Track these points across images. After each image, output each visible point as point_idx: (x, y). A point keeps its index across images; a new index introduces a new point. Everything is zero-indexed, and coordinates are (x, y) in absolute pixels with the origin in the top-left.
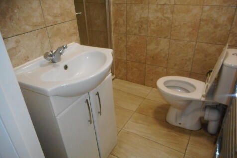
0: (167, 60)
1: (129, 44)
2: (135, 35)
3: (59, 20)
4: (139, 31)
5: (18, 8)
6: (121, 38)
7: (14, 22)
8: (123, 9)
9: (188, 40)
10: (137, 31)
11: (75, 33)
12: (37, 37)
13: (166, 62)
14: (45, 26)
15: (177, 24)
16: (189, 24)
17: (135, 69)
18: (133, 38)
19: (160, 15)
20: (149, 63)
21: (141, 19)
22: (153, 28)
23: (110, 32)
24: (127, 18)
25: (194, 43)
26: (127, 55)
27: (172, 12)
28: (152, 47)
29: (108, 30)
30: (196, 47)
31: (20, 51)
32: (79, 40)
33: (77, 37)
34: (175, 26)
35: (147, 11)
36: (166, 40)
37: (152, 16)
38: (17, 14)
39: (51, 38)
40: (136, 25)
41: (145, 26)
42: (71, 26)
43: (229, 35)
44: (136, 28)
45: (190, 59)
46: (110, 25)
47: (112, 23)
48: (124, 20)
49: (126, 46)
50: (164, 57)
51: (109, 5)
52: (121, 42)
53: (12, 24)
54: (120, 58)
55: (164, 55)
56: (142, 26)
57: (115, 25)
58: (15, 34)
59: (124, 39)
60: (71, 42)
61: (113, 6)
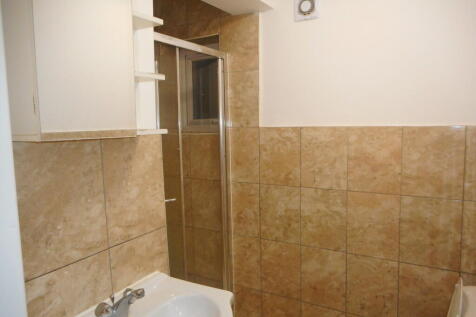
0: (345, 296)
1: (265, 257)
2: (276, 240)
3: (134, 232)
4: (284, 234)
5: (65, 221)
6: (250, 245)
7: (52, 246)
8: (253, 192)
9: (382, 256)
10: (279, 234)
11: (161, 253)
12: (88, 268)
13: (344, 299)
14: (106, 247)
15: (356, 225)
16: (380, 227)
17: (279, 312)
18: (273, 247)
19: (322, 207)
20: (308, 300)
21: (286, 211)
22: (310, 229)
23: (228, 232)
24: (260, 209)
25: (395, 264)
26: (262, 279)
27: (346, 204)
28: (310, 266)
29: (224, 228)
30: (401, 273)
31: (50, 303)
32: (168, 267)
33: (165, 259)
34: (353, 229)
35: (298, 198)
36: (339, 254)
37: (307, 209)
38: (61, 232)
39: (114, 268)
40: (277, 222)
41: (295, 225)
42: (156, 240)
43: (460, 251)
44: (278, 228)
45: (392, 296)
46: (228, 219)
47: (233, 215)
48: (255, 213)
49: (259, 262)
50: (338, 289)
51: (227, 186)
52: (248, 253)
53: (48, 251)
54: (246, 285)
55: (336, 285)
56: (290, 225)
57: (239, 219)
58: (49, 269)
59: (255, 246)
60: (152, 271)
61: (235, 186)
